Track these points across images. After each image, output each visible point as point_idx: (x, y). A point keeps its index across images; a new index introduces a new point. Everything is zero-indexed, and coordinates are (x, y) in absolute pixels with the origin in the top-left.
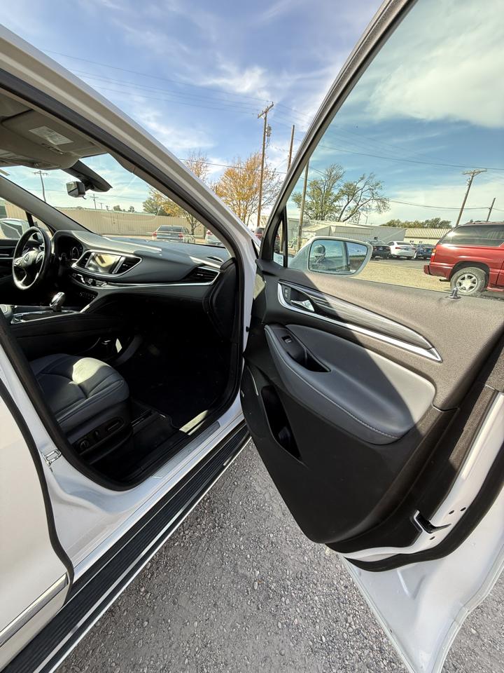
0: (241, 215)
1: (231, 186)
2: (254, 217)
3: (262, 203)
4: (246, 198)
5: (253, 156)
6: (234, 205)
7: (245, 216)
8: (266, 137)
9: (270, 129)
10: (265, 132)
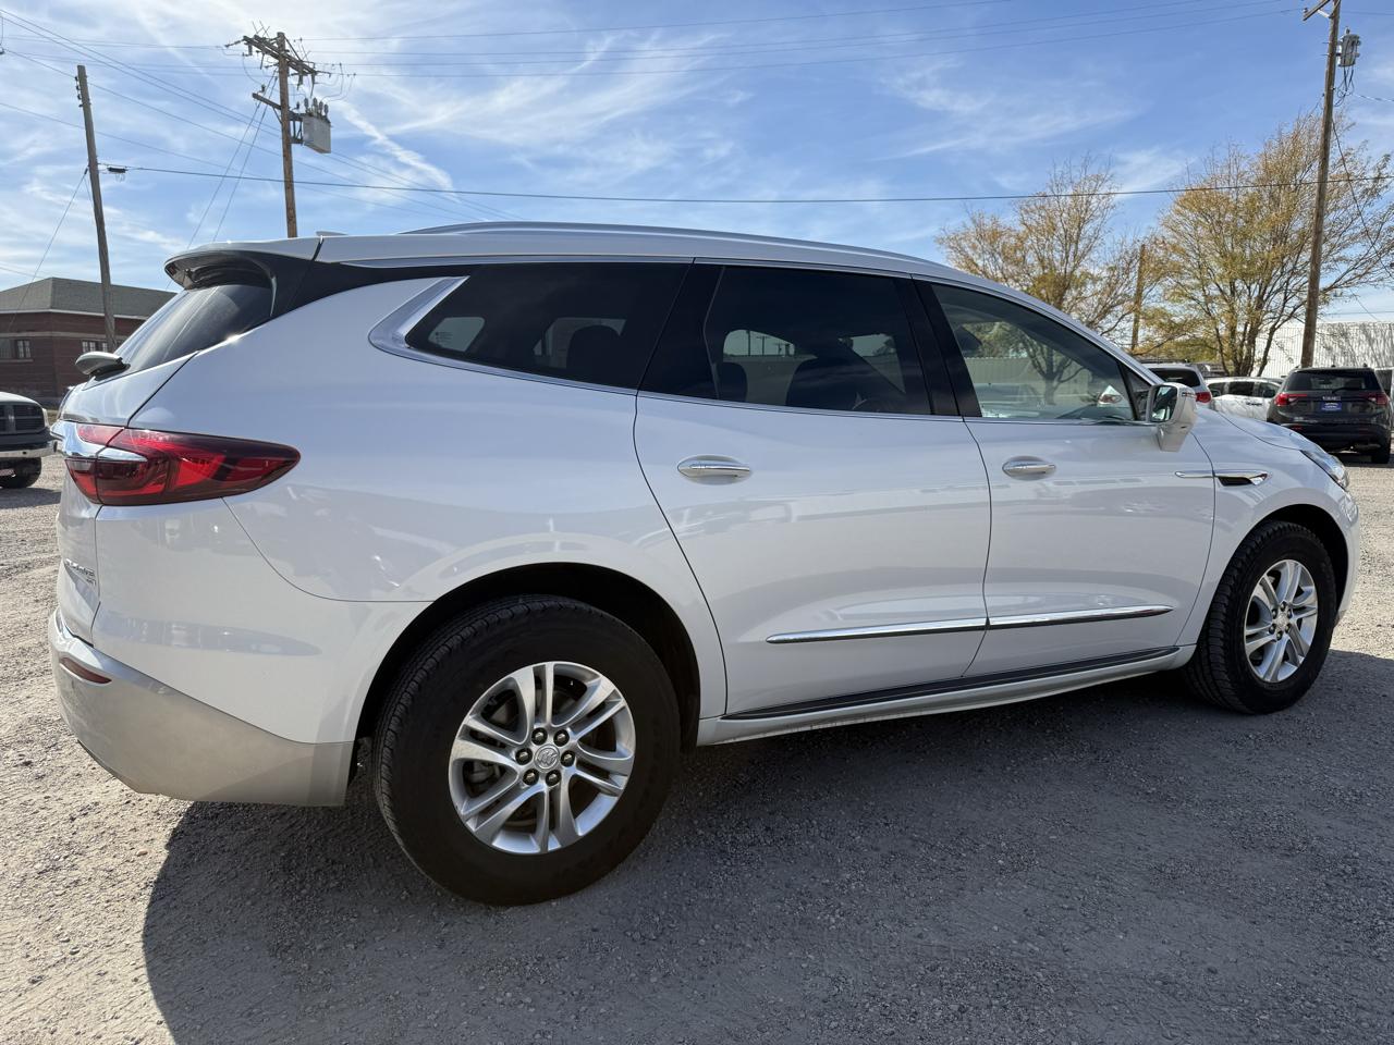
0: (1240, 329)
1: (1199, 239)
2: (1293, 330)
3: (1323, 283)
4: (1261, 273)
5: (1288, 131)
6: (1209, 299)
7: (1254, 333)
8: (1339, 72)
9: (1353, 42)
10: (1333, 55)
